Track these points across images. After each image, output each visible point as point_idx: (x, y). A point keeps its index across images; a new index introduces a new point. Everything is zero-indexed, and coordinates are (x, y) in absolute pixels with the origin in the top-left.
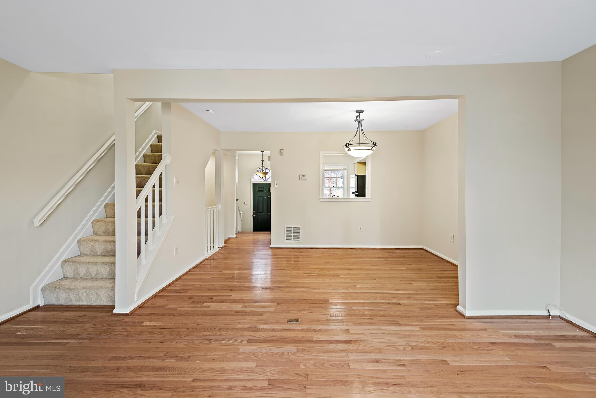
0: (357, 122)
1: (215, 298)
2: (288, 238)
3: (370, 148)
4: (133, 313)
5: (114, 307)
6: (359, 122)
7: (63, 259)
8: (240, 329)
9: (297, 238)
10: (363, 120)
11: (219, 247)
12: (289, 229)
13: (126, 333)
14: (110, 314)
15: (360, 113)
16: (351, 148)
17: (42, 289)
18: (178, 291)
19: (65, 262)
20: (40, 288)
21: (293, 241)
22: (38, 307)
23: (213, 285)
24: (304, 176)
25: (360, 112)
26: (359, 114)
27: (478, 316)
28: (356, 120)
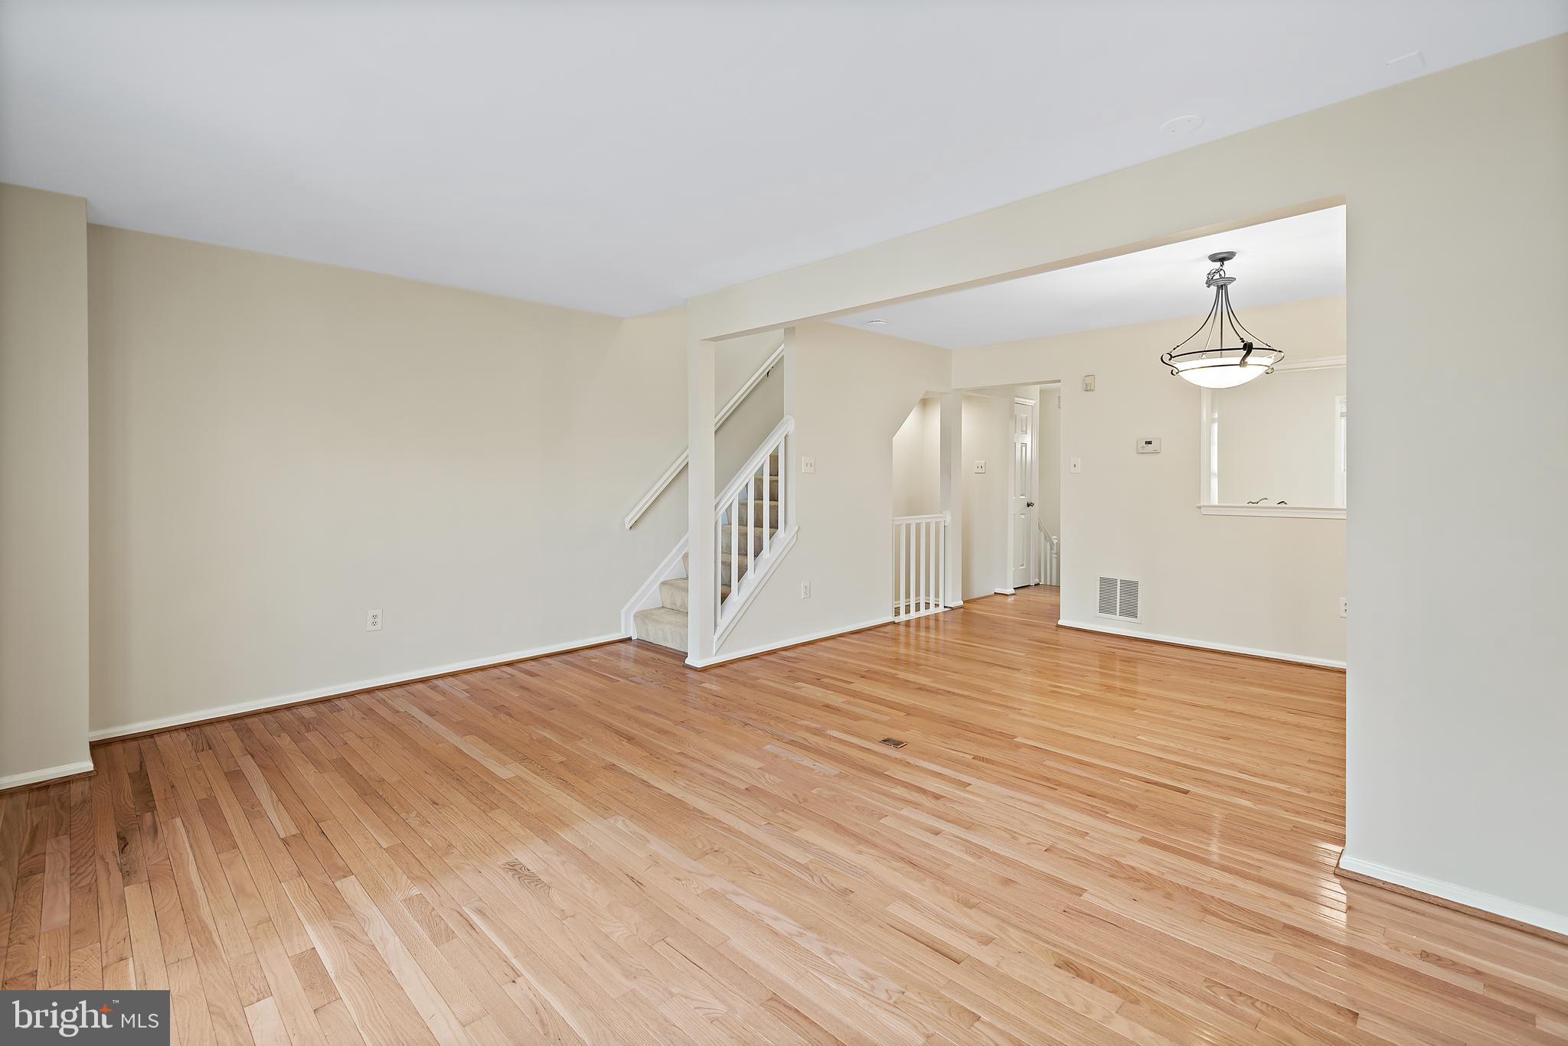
0: (1214, 288)
1: (826, 680)
2: (1106, 606)
3: (1237, 360)
4: (704, 670)
5: (685, 655)
6: (1218, 286)
7: (662, 579)
8: (801, 727)
9: (1130, 611)
10: (1233, 279)
11: (945, 607)
12: (1107, 584)
13: (674, 689)
14: (678, 663)
15: (1222, 260)
16: (1180, 366)
17: (635, 616)
18: (790, 659)
19: (664, 583)
20: (632, 615)
21: (1118, 617)
22: (630, 639)
23: (846, 662)
24: (1150, 443)
25: (1222, 258)
26: (1219, 264)
27: (1385, 883)
28: (1209, 283)
